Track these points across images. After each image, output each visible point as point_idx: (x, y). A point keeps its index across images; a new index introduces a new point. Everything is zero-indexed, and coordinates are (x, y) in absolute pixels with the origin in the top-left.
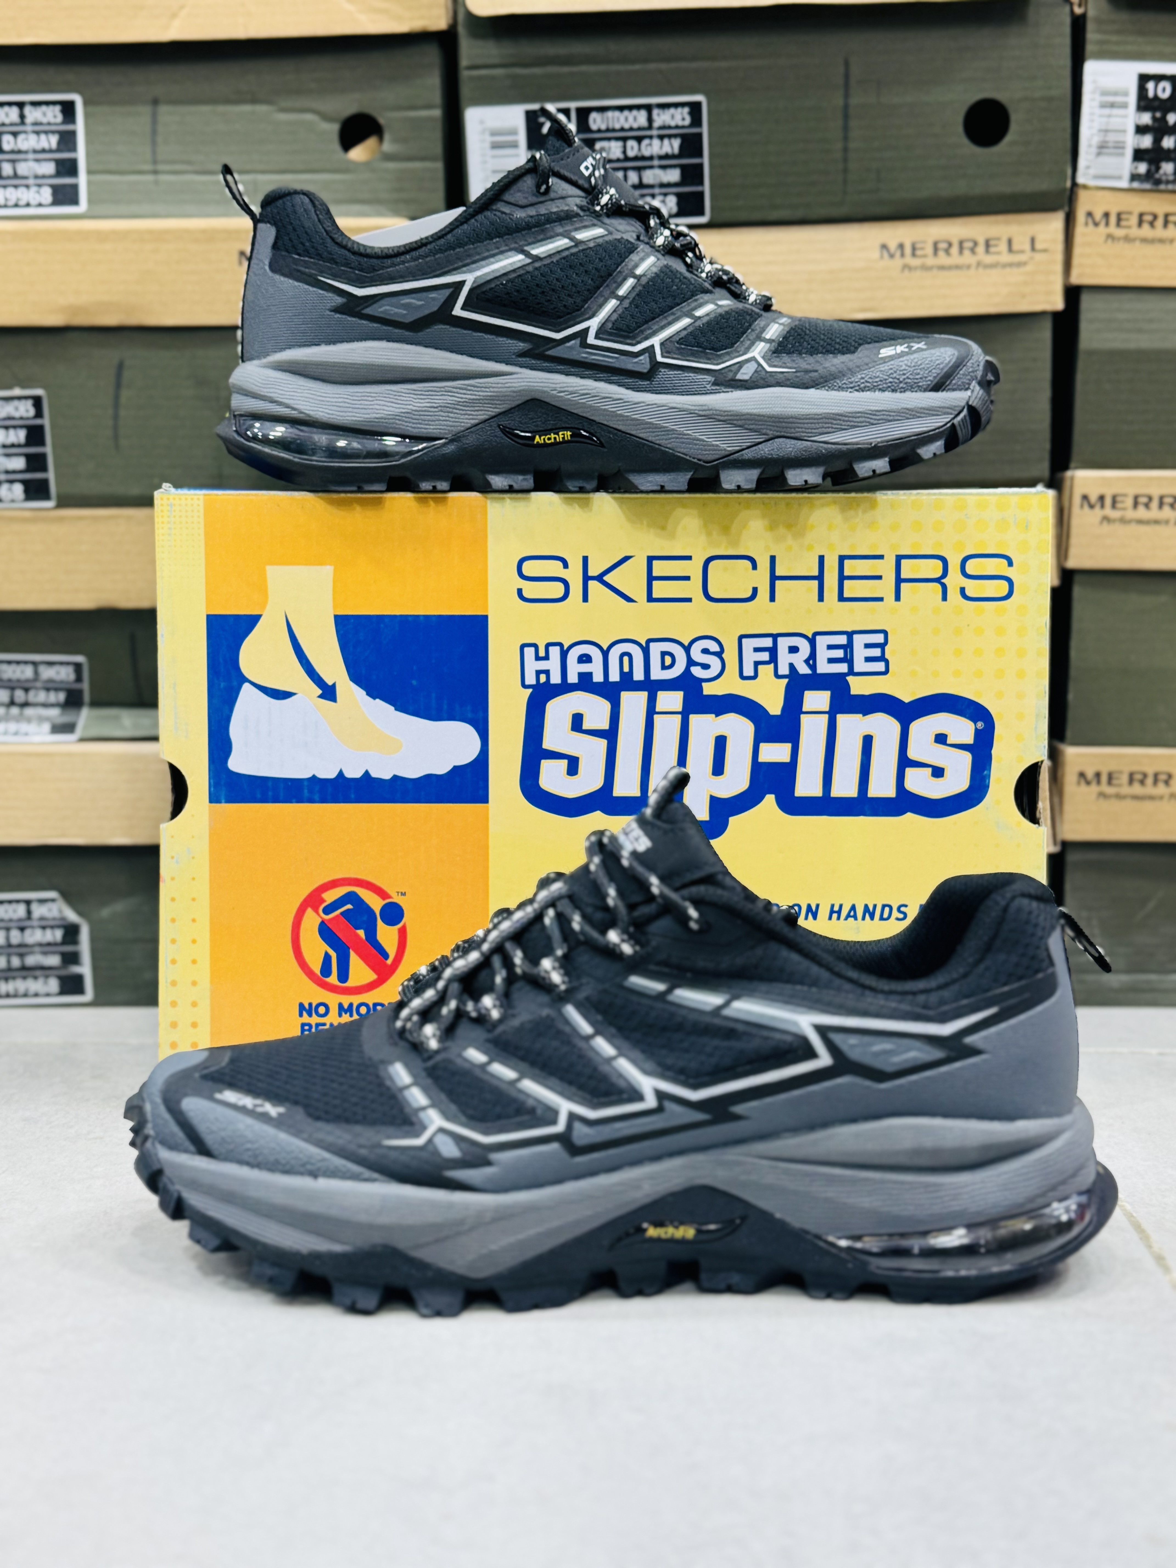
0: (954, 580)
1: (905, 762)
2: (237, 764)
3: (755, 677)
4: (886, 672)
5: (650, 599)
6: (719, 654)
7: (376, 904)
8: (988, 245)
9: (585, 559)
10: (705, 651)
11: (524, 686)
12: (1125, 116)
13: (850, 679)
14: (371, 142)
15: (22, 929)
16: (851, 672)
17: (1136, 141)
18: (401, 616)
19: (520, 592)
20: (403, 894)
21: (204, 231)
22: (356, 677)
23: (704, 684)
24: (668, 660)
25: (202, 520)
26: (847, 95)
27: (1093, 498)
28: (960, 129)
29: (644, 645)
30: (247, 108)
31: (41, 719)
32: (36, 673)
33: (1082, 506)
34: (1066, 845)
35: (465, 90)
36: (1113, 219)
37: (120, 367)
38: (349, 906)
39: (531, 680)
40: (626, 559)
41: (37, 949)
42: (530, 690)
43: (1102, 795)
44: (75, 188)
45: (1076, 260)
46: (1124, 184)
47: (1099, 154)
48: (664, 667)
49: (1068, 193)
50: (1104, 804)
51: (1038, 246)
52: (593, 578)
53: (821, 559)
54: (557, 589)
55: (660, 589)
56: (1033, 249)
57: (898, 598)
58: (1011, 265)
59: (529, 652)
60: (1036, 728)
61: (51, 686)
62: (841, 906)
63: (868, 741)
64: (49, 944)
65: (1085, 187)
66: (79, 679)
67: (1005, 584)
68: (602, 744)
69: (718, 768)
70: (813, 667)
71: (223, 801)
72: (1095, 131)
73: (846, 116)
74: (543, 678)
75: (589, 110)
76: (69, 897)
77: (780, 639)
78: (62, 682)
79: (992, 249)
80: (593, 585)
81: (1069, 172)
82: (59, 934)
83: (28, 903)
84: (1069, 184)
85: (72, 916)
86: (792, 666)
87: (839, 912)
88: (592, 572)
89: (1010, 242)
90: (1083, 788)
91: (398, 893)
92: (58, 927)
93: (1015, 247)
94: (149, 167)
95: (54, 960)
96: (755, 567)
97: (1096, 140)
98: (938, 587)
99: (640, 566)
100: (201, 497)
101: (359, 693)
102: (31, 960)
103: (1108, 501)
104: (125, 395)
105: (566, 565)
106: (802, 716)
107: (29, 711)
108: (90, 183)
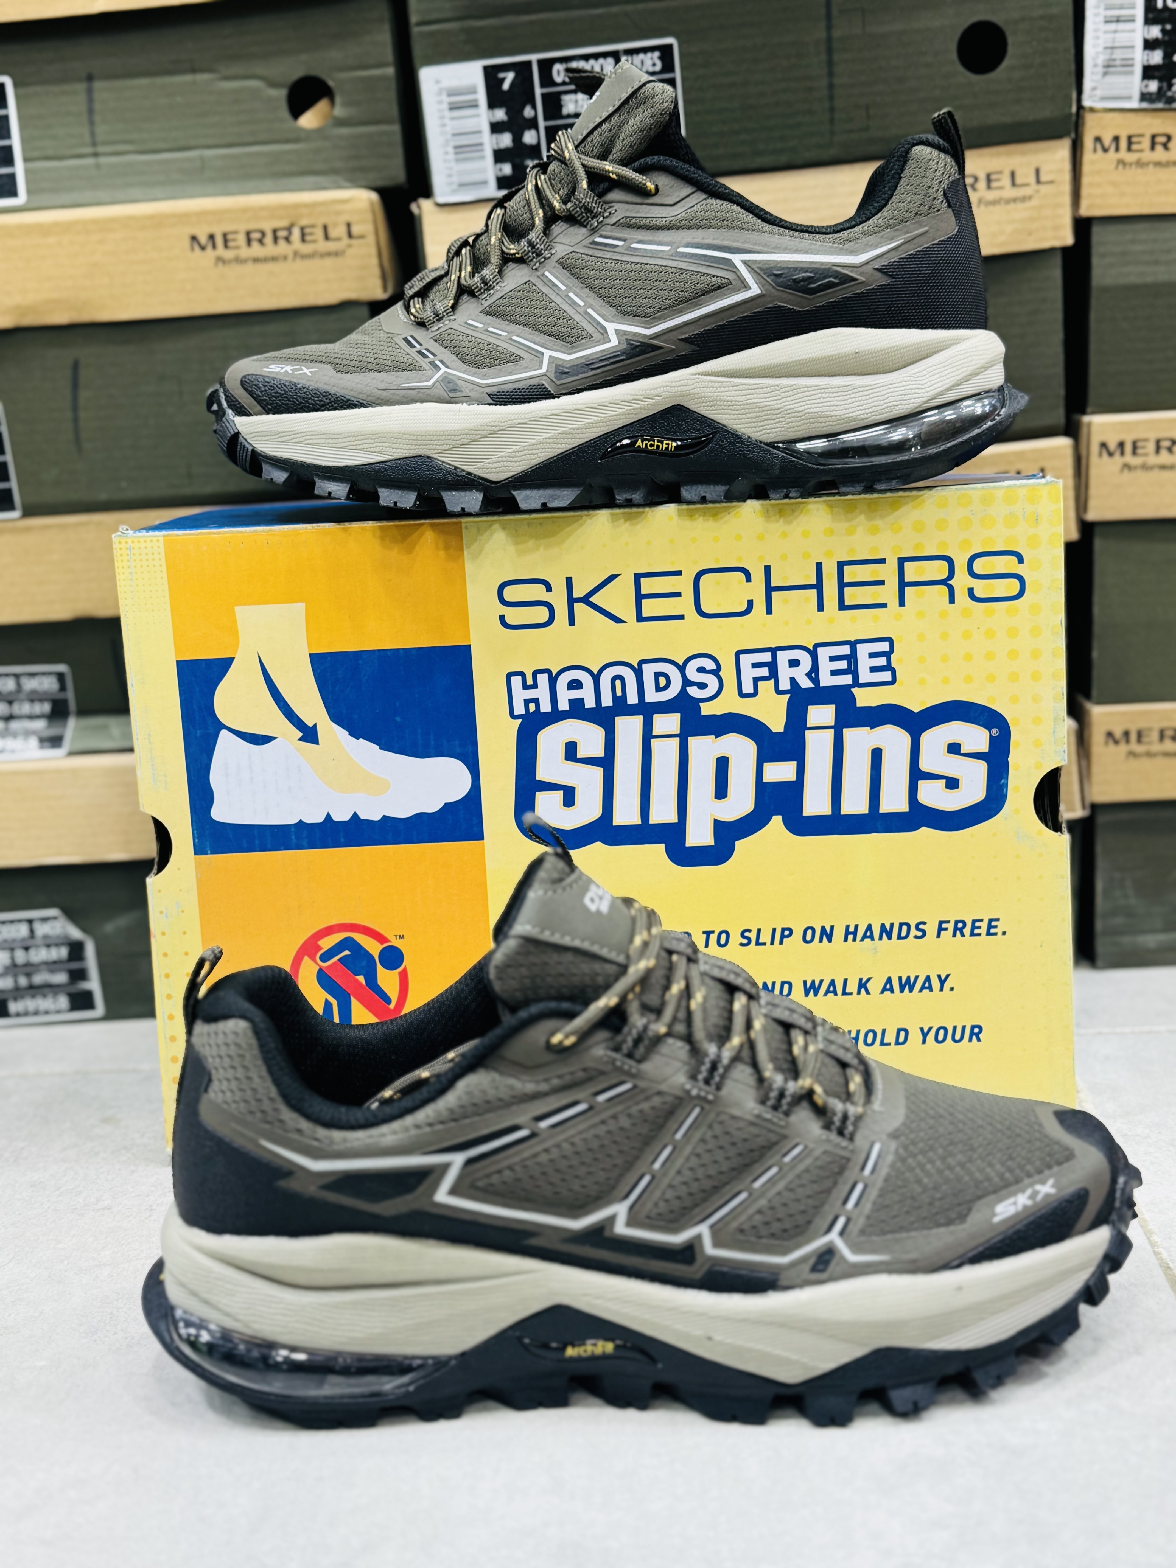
0: (962, 581)
1: (917, 775)
2: (220, 813)
3: (755, 694)
4: (893, 682)
5: (640, 618)
6: (716, 672)
7: (374, 948)
8: (989, 179)
9: (569, 581)
10: (701, 670)
11: (513, 716)
12: (1133, 31)
13: (855, 690)
14: (322, 106)
15: (27, 949)
16: (856, 683)
17: (1145, 58)
18: (379, 651)
19: (502, 618)
20: (402, 937)
21: (151, 217)
22: (336, 717)
23: (701, 704)
24: (662, 682)
25: (163, 562)
26: (829, 28)
27: (1112, 446)
28: (954, 56)
29: (636, 666)
30: (188, 78)
31: (27, 733)
32: (19, 685)
33: (1100, 455)
34: (1095, 808)
35: (418, 49)
36: (1123, 144)
37: (76, 366)
38: (347, 952)
39: (519, 709)
40: (613, 577)
41: (43, 967)
42: (520, 721)
43: (1132, 754)
44: (12, 177)
45: (1085, 191)
46: (1135, 104)
47: (1105, 74)
48: (658, 689)
49: (1074, 118)
50: (1134, 763)
51: (1044, 177)
52: (579, 600)
53: (819, 566)
54: (542, 614)
55: (650, 608)
56: (1038, 181)
57: (902, 603)
58: (1014, 200)
59: (516, 681)
60: (1054, 732)
61: (34, 697)
62: (856, 927)
63: (877, 755)
64: (55, 962)
65: (1092, 110)
66: (63, 688)
67: (1016, 583)
68: (598, 773)
69: (721, 791)
70: (816, 680)
71: (209, 852)
72: (1100, 49)
73: (830, 51)
74: (532, 708)
75: (550, 62)
76: (72, 914)
77: (779, 654)
78: (45, 693)
79: (994, 184)
80: (578, 606)
81: (1074, 95)
82: (64, 952)
83: (30, 922)
84: (1074, 109)
85: (76, 933)
86: (793, 680)
87: (855, 933)
88: (577, 594)
89: (1013, 175)
90: (1112, 746)
91: (396, 936)
92: (62, 944)
93: (1019, 180)
94: (89, 150)
95: (61, 978)
96: (749, 579)
97: (1101, 60)
98: (944, 589)
99: (625, 584)
100: (161, 539)
101: (341, 733)
102: (39, 979)
103: (1128, 448)
104: (84, 394)
105: (549, 588)
106: (807, 732)
107: (14, 725)
108: (27, 171)
